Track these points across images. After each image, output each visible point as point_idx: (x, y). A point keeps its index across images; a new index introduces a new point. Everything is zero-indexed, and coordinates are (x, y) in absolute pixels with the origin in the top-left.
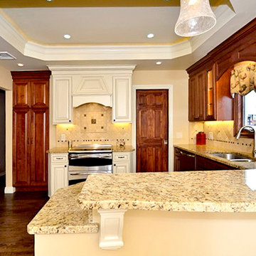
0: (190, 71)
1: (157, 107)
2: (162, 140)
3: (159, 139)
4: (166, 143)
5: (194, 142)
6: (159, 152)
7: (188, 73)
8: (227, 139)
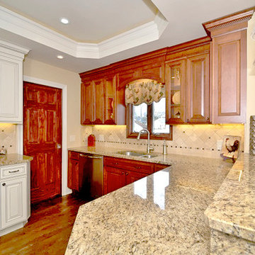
0: (83, 75)
1: (49, 107)
2: (55, 143)
3: (51, 143)
4: (59, 147)
5: (86, 144)
6: (52, 158)
7: (81, 77)
8: (119, 140)
